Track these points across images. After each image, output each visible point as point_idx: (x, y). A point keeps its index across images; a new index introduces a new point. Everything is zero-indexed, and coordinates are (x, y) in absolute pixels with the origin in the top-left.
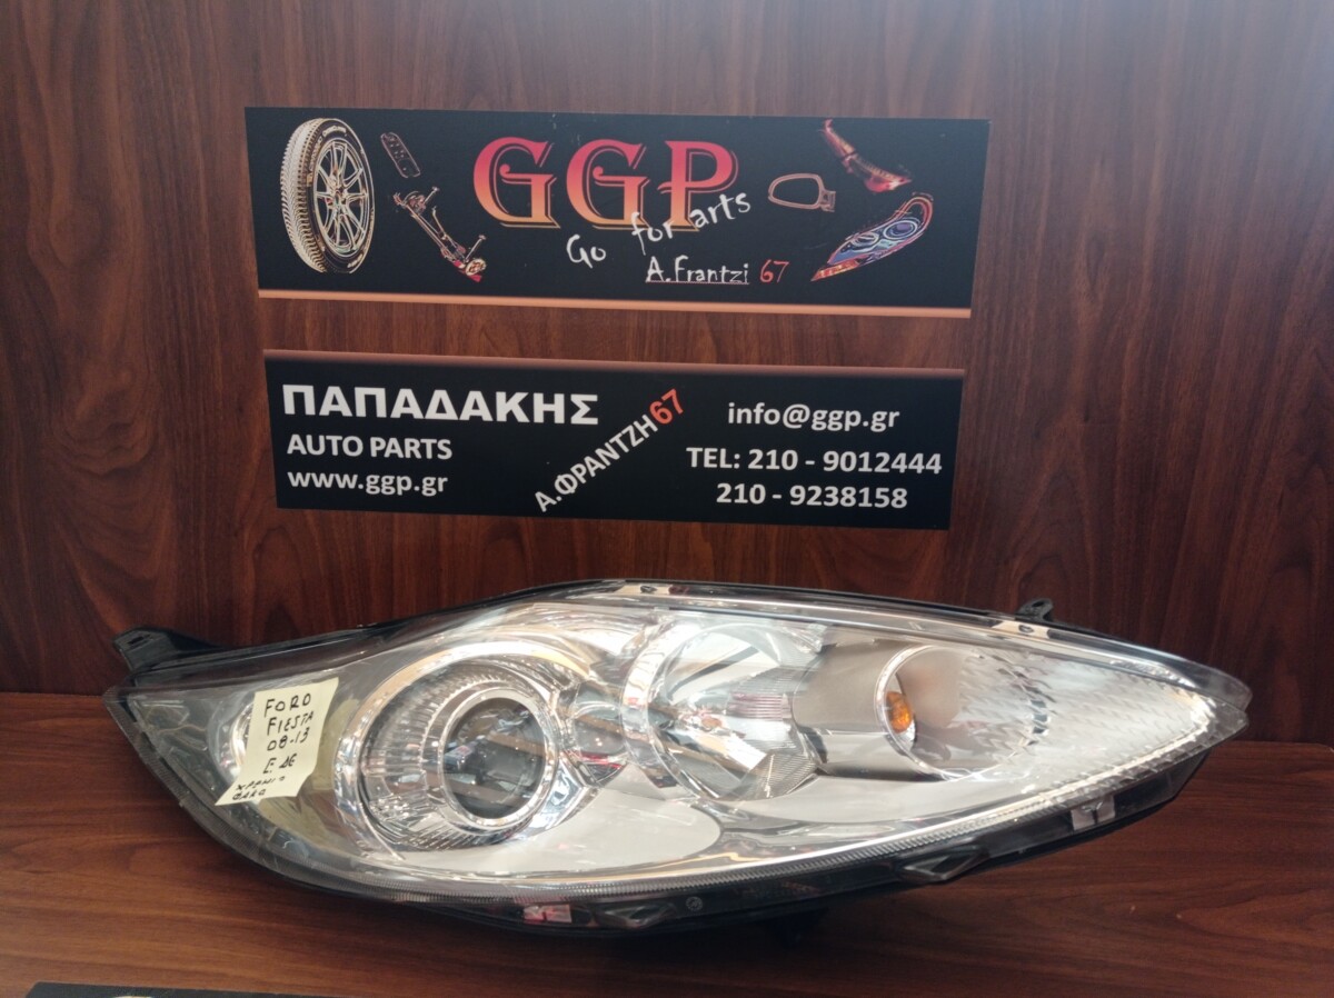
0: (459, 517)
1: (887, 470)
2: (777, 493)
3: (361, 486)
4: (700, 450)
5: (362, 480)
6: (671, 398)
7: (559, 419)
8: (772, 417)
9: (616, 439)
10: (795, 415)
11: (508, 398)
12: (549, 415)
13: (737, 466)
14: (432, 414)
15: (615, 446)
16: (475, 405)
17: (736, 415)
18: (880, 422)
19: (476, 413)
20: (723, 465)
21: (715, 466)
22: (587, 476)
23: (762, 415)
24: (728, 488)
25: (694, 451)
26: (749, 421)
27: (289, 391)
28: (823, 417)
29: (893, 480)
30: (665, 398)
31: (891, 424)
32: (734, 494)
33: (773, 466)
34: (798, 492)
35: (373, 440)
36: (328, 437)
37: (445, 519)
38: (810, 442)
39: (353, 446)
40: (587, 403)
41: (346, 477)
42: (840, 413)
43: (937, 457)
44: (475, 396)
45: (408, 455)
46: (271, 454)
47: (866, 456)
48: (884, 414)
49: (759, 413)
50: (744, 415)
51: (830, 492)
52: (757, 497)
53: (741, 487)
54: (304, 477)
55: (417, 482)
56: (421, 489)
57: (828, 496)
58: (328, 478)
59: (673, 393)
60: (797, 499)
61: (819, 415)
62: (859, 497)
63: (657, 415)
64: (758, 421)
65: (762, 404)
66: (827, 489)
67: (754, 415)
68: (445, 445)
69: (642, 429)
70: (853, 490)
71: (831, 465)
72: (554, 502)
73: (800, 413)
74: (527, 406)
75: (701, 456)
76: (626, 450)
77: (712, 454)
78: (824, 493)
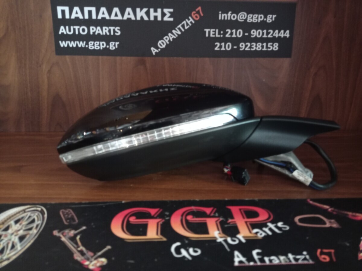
0: (124, 58)
1: (272, 37)
2: (235, 46)
3: (87, 46)
4: (209, 30)
5: (87, 44)
6: (199, 11)
7: (159, 19)
8: (234, 17)
9: (180, 26)
10: (242, 16)
11: (141, 10)
12: (156, 17)
13: (222, 36)
14: (113, 17)
15: (179, 29)
16: (129, 14)
17: (222, 16)
18: (270, 18)
19: (129, 17)
20: (217, 36)
21: (214, 36)
22: (169, 41)
23: (231, 16)
24: (218, 44)
25: (207, 30)
26: (226, 19)
27: (59, 9)
28: (251, 17)
29: (274, 40)
30: (197, 10)
31: (273, 19)
32: (221, 47)
33: (234, 36)
34: (242, 45)
35: (91, 28)
36: (75, 27)
37: (118, 58)
38: (247, 26)
39: (84, 30)
40: (170, 12)
41: (81, 42)
42: (257, 15)
43: (288, 32)
44: (129, 10)
45: (104, 34)
46: (53, 34)
47: (265, 31)
48: (271, 16)
49: (229, 16)
50: (224, 17)
51: (253, 45)
52: (229, 47)
53: (223, 44)
54: (65, 43)
55: (108, 44)
56: (109, 47)
57: (252, 46)
58: (74, 43)
59: (199, 8)
60: (242, 48)
61: (250, 16)
62: (263, 47)
63: (194, 17)
64: (229, 19)
65: (230, 12)
66: (252, 44)
67: (228, 17)
68: (118, 29)
69: (189, 22)
70: (261, 44)
71: (253, 35)
72: (157, 51)
73: (243, 15)
74: (148, 13)
75: (209, 32)
76: (183, 30)
77: (213, 31)
78: (251, 45)
